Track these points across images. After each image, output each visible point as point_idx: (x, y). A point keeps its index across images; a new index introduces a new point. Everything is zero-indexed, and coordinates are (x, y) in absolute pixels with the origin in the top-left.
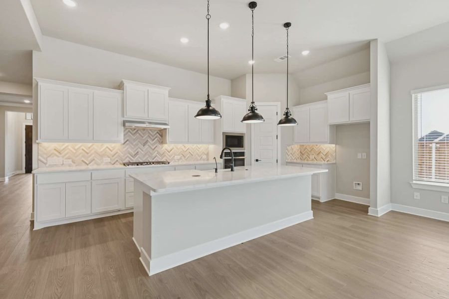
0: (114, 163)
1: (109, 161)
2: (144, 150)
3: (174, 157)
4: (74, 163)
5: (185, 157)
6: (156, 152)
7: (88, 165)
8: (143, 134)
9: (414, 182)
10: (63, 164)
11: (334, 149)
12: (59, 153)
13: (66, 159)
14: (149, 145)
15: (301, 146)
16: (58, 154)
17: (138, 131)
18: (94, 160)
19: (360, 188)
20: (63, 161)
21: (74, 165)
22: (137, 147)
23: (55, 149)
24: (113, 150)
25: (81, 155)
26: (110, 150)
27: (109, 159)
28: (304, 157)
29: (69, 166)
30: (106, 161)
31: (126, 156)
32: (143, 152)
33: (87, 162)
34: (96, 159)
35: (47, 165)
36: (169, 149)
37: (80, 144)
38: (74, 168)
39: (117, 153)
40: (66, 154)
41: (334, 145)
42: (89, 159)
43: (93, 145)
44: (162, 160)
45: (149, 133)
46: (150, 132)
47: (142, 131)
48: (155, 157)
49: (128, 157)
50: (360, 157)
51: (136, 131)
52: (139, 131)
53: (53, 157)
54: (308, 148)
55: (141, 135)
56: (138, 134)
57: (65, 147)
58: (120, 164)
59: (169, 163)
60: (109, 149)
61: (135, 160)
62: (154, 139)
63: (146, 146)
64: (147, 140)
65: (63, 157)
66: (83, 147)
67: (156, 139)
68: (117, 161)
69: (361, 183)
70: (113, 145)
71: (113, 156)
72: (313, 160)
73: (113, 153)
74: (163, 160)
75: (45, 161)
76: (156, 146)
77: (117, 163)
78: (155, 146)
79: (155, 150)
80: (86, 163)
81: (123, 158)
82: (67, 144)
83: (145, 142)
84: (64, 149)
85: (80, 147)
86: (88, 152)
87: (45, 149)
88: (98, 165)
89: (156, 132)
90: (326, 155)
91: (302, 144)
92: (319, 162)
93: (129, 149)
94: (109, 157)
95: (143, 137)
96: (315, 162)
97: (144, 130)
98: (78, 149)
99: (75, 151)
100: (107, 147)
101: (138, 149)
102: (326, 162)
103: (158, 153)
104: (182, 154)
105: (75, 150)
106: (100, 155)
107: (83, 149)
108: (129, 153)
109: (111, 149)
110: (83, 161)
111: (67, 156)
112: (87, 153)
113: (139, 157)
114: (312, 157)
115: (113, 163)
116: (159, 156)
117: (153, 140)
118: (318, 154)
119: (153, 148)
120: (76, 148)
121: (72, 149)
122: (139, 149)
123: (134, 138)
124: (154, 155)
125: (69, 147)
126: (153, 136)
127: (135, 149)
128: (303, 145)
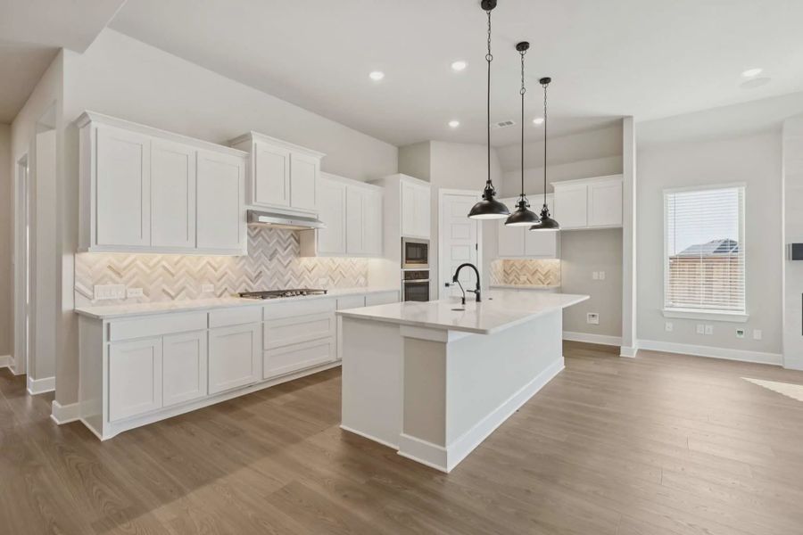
0: (220, 295)
1: (213, 290)
2: (270, 267)
3: (318, 280)
4: (148, 295)
5: (334, 281)
6: (290, 272)
7: (173, 298)
8: (269, 238)
9: (666, 309)
10: (126, 298)
11: (558, 266)
12: (119, 274)
13: (132, 287)
14: (278, 259)
15: (505, 261)
16: (114, 276)
17: (260, 231)
18: (184, 288)
19: (595, 321)
20: (126, 291)
21: (148, 299)
22: (259, 263)
23: (110, 267)
24: (220, 267)
25: (161, 279)
26: (214, 268)
27: (212, 285)
28: (511, 278)
29: (139, 302)
30: (208, 291)
31: (241, 279)
32: (268, 273)
33: (173, 294)
34: (188, 286)
35: (93, 302)
36: (311, 266)
37: (159, 256)
38: (147, 306)
39: (226, 273)
40: (131, 278)
41: (558, 261)
42: (176, 286)
43: (182, 258)
44: (299, 288)
45: (279, 236)
46: (280, 233)
47: (268, 231)
48: (289, 281)
49: (245, 282)
50: (596, 278)
51: (257, 231)
52: (263, 232)
53: (106, 283)
54: (516, 264)
55: (266, 240)
56: (261, 238)
57: (130, 264)
58: (232, 295)
59: (325, 292)
60: (212, 266)
61: (256, 288)
62: (287, 247)
63: (275, 261)
64: (276, 250)
65: (126, 283)
66: (164, 263)
67: (290, 247)
68: (226, 289)
69: (597, 314)
70: (219, 258)
71: (219, 280)
72: (525, 283)
73: (217, 274)
74: (301, 287)
75: (90, 293)
76: (290, 261)
77: (226, 293)
78: (288, 261)
79: (288, 268)
80: (168, 294)
81: (237, 284)
82: (133, 256)
83: (273, 254)
84: (128, 266)
85: (159, 262)
86: (173, 271)
87: (90, 267)
88: (191, 298)
89: (289, 234)
90: (546, 275)
91: (506, 258)
92: (535, 286)
93: (246, 267)
94: (211, 283)
95: (268, 243)
96: (529, 285)
97: (271, 229)
98: (155, 265)
99: (148, 271)
100: (208, 263)
101: (260, 265)
102: (545, 286)
103: (293, 273)
104: (330, 276)
105: (150, 268)
106: (195, 279)
107: (164, 267)
108: (247, 275)
109: (216, 266)
110: (164, 291)
111: (134, 280)
112: (173, 275)
113: (263, 282)
114: (523, 278)
115: (218, 294)
116: (295, 281)
117: (285, 249)
118: (533, 274)
119: (285, 264)
120: (151, 264)
121: (143, 266)
122: (263, 267)
123: (254, 245)
124: (286, 278)
125: (138, 262)
126: (285, 243)
127: (256, 266)
128: (509, 261)
